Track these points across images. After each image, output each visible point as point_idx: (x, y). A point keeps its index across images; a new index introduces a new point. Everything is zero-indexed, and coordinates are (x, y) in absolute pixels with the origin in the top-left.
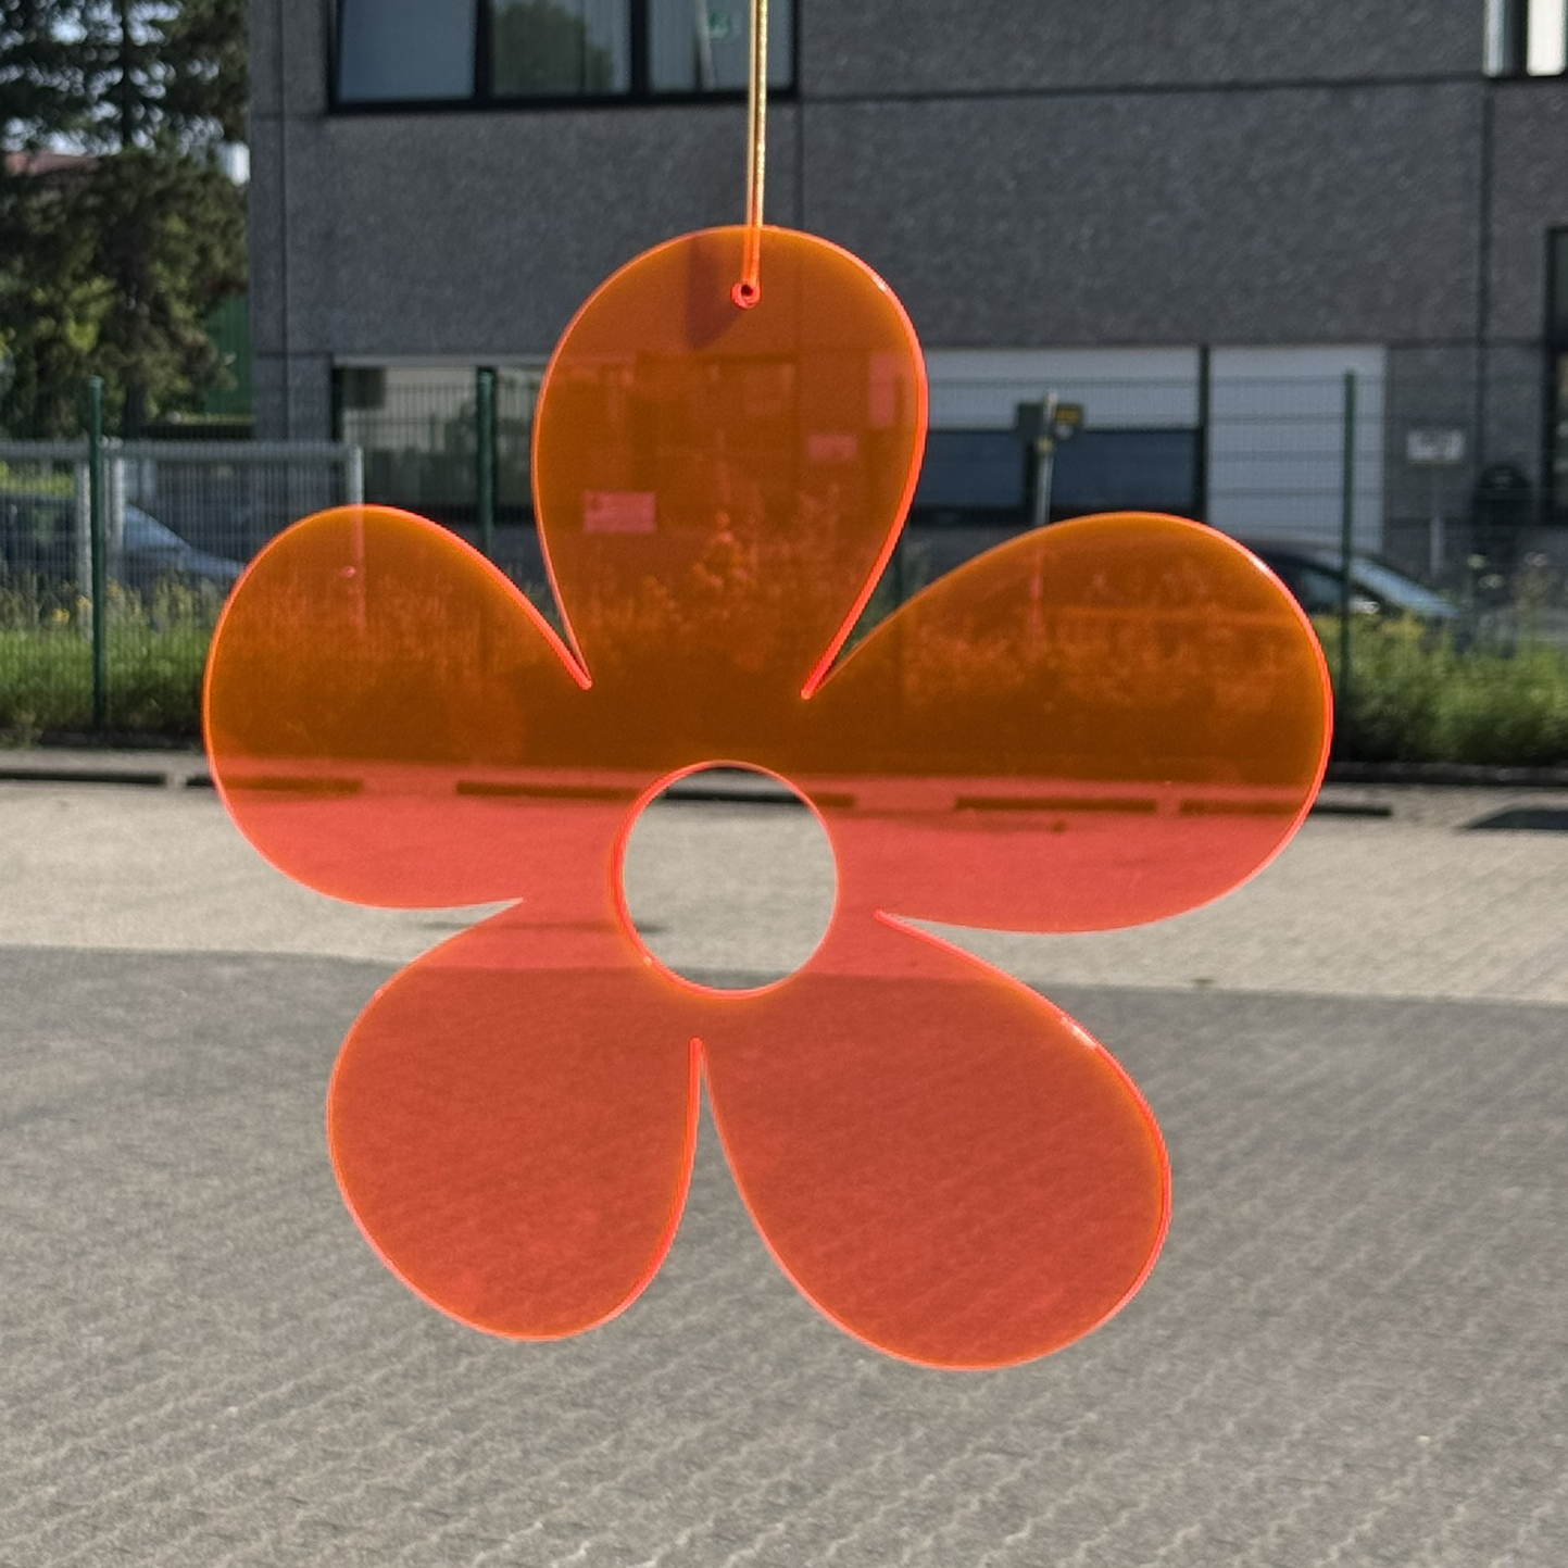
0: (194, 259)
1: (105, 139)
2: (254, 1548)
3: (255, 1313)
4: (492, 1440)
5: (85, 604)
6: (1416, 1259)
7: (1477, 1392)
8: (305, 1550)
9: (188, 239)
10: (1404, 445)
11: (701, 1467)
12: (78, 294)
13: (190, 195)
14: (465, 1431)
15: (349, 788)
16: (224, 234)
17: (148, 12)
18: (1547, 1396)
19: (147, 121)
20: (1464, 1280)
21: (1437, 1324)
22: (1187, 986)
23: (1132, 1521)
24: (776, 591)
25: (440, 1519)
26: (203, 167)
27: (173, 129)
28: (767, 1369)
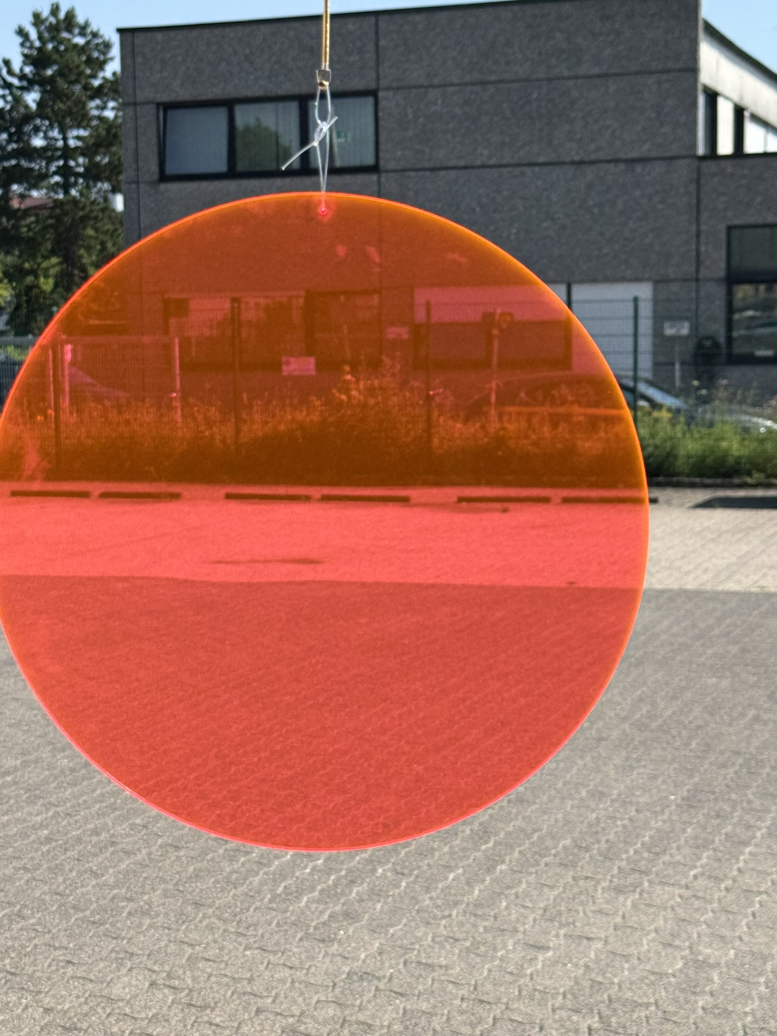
0: (98, 247)
1: (56, 193)
2: (139, 857)
3: (137, 747)
4: (246, 805)
5: (51, 412)
6: (669, 712)
7: (697, 775)
8: (162, 858)
9: (96, 238)
10: (662, 328)
11: (343, 817)
12: (45, 265)
13: (96, 218)
14: (234, 802)
15: (176, 496)
16: (112, 235)
17: (75, 133)
18: (729, 776)
19: (75, 184)
20: (691, 722)
21: (678, 744)
22: (564, 585)
23: (539, 838)
24: (372, 401)
25: (223, 842)
26: (102, 206)
27: (88, 187)
28: (372, 770)
